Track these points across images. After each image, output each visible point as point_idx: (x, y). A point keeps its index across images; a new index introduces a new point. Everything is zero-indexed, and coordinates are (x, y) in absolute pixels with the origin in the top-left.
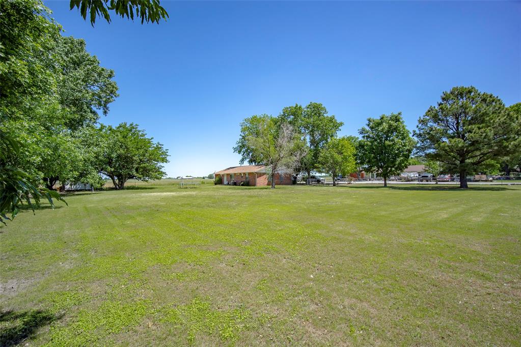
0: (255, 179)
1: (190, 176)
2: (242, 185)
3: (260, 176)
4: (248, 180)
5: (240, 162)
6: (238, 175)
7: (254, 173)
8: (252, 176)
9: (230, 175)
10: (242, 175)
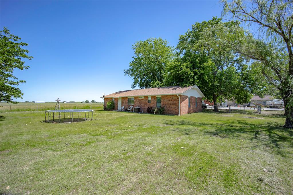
0: (176, 104)
1: (73, 101)
3: (183, 101)
4: (160, 105)
5: (132, 85)
6: (143, 99)
7: (178, 95)
8: (169, 100)
9: (128, 99)
10: (150, 99)
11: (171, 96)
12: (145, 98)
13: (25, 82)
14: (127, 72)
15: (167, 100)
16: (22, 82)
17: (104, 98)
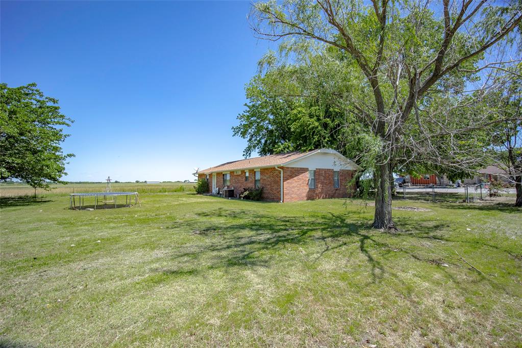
0: (278, 183)
2: (247, 198)
3: (291, 177)
4: (259, 185)
5: (244, 152)
6: (239, 175)
7: (276, 167)
8: (270, 177)
9: (223, 175)
10: (247, 174)
11: (271, 168)
12: (242, 173)
13: (73, 155)
14: (236, 131)
15: (267, 176)
16: (70, 156)
17: (197, 175)
